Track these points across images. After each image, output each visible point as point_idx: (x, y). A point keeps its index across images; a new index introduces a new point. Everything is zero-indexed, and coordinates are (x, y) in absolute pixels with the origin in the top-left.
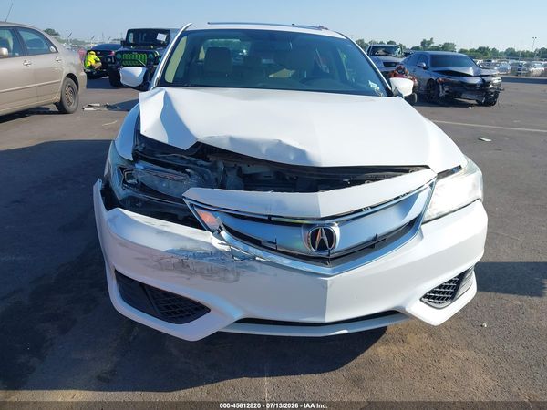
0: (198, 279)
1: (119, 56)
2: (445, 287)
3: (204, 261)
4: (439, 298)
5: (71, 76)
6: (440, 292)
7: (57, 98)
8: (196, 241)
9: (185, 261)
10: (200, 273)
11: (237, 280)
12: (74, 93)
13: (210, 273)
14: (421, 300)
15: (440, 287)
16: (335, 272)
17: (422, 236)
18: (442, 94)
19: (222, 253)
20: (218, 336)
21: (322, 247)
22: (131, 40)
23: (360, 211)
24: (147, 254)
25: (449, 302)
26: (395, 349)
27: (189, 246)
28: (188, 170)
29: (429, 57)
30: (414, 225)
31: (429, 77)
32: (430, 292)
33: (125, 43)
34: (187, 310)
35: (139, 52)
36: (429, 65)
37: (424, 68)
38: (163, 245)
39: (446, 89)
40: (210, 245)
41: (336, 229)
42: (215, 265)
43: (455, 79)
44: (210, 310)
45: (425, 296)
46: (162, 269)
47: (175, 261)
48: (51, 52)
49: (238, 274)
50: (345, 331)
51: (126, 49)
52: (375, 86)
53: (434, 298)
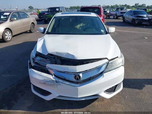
0: (48, 86)
1: (46, 15)
2: (111, 89)
3: (49, 82)
4: (110, 91)
5: (33, 23)
6: (110, 90)
7: (29, 29)
8: (48, 77)
9: (45, 82)
10: (49, 85)
11: (57, 87)
12: (34, 27)
13: (51, 85)
14: (104, 92)
15: (110, 89)
16: (80, 86)
17: (104, 77)
18: (136, 23)
19: (53, 81)
20: (54, 99)
21: (77, 79)
22: (49, 11)
23: (87, 70)
24: (37, 80)
25: (113, 92)
26: (100, 103)
27: (46, 78)
28: (48, 59)
29: (133, 12)
30: (101, 74)
31: (133, 18)
32: (107, 90)
33: (48, 12)
34: (47, 93)
35: (51, 14)
36: (133, 14)
37: (131, 15)
38: (40, 78)
39: (138, 21)
40: (51, 78)
41: (81, 75)
42: (52, 83)
43: (141, 18)
44: (51, 94)
45: (105, 91)
46: (40, 84)
47: (43, 82)
48: (28, 17)
49: (57, 86)
50: (84, 99)
51: (48, 13)
52: (102, 31)
53: (108, 91)
